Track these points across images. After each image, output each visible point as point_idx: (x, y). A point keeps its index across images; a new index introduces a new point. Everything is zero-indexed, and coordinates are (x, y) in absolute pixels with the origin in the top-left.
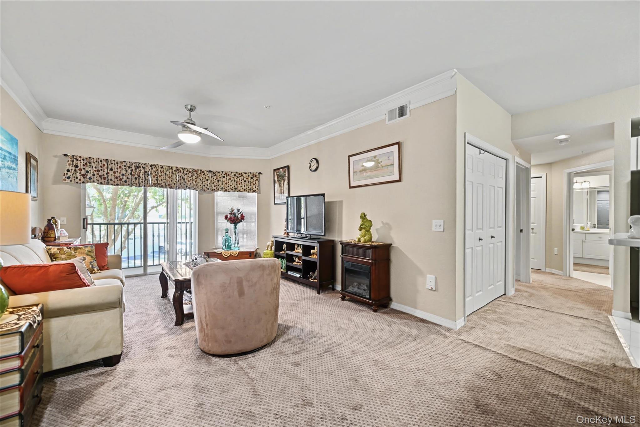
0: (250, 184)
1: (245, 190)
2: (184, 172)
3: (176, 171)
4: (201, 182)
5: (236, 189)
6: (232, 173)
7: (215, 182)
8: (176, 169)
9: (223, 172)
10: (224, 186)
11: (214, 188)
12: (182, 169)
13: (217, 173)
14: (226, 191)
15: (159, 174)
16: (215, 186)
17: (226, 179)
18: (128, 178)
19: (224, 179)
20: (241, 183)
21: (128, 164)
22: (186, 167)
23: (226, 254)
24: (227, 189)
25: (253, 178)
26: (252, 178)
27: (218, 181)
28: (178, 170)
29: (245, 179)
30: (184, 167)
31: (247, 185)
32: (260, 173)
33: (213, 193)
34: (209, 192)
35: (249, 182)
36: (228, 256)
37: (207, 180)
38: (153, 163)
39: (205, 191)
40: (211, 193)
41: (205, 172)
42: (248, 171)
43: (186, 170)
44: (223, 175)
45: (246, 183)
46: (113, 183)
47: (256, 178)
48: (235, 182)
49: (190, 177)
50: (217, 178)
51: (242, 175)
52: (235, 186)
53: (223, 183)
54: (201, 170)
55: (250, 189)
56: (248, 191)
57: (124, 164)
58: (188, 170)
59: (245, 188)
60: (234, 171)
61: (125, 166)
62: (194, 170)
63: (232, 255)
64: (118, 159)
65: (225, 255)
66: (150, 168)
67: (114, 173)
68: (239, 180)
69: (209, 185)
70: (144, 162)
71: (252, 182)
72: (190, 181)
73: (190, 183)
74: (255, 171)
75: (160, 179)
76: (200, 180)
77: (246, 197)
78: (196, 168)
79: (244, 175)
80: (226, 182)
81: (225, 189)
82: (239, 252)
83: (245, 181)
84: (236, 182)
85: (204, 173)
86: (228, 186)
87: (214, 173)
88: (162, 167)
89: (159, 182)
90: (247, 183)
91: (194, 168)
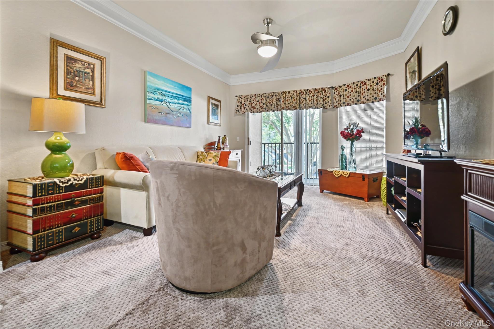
0: (374, 92)
1: (368, 100)
2: (306, 93)
3: (300, 93)
4: (322, 100)
5: (358, 101)
6: (353, 84)
7: (337, 98)
8: (300, 92)
9: (344, 85)
10: (346, 100)
11: (336, 104)
12: (305, 90)
13: (339, 88)
14: (348, 105)
15: (287, 99)
16: (337, 102)
17: (348, 92)
18: (267, 106)
19: (345, 93)
20: (364, 92)
21: (268, 95)
22: (308, 89)
23: (337, 174)
24: (349, 103)
25: (379, 84)
26: (377, 84)
27: (340, 96)
28: (302, 92)
29: (369, 87)
30: (306, 89)
31: (371, 94)
32: (389, 75)
33: (336, 110)
34: (330, 109)
35: (373, 89)
36: (339, 176)
37: (328, 97)
38: (283, 91)
39: (326, 108)
40: (335, 110)
41: (326, 89)
42: (371, 77)
43: (308, 91)
44: (345, 89)
45: (369, 91)
46: (259, 111)
47: (382, 82)
48: (357, 93)
49: (311, 97)
50: (339, 93)
51: (365, 84)
52: (357, 97)
53: (345, 97)
54: (322, 88)
55: (376, 98)
56: (372, 101)
57: (265, 95)
58: (310, 91)
59: (368, 98)
60: (356, 81)
61: (265, 97)
62: (315, 90)
63: (343, 175)
64: (261, 93)
65: (335, 174)
66: (281, 95)
67: (260, 103)
68: (362, 90)
69: (330, 102)
70: (277, 91)
71: (378, 89)
72: (311, 100)
73: (311, 102)
74: (381, 73)
75: (287, 103)
76: (321, 98)
77: (372, 109)
78: (317, 87)
79: (368, 83)
80: (347, 95)
81: (347, 103)
82: (350, 173)
83: (369, 90)
84: (359, 93)
85: (325, 91)
86: (350, 100)
87: (336, 89)
88: (289, 92)
89: (286, 106)
90: (371, 91)
91: (314, 88)
